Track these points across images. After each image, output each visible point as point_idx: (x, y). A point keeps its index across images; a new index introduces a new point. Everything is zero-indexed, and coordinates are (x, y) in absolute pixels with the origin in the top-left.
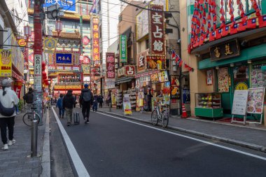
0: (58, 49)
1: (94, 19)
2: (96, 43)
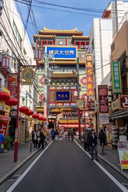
0: (58, 88)
1: (88, 57)
2: (90, 79)
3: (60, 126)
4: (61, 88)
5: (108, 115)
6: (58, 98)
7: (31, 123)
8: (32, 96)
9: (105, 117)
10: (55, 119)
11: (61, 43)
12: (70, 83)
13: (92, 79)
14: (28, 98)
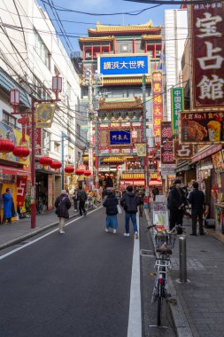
0: (113, 125)
1: (155, 75)
2: (157, 110)
3: (122, 183)
4: (118, 125)
5: (174, 166)
6: (113, 141)
7: (71, 180)
8: (73, 138)
9: (169, 169)
10: (115, 173)
11: (125, 48)
12: (131, 117)
13: (161, 111)
14: (66, 142)
